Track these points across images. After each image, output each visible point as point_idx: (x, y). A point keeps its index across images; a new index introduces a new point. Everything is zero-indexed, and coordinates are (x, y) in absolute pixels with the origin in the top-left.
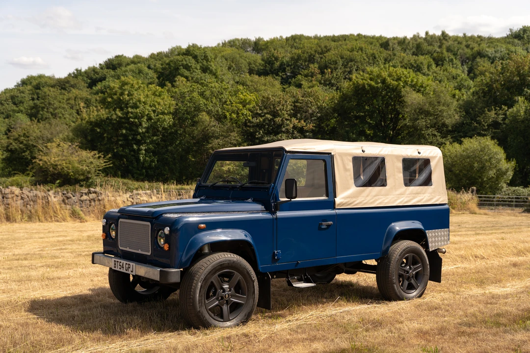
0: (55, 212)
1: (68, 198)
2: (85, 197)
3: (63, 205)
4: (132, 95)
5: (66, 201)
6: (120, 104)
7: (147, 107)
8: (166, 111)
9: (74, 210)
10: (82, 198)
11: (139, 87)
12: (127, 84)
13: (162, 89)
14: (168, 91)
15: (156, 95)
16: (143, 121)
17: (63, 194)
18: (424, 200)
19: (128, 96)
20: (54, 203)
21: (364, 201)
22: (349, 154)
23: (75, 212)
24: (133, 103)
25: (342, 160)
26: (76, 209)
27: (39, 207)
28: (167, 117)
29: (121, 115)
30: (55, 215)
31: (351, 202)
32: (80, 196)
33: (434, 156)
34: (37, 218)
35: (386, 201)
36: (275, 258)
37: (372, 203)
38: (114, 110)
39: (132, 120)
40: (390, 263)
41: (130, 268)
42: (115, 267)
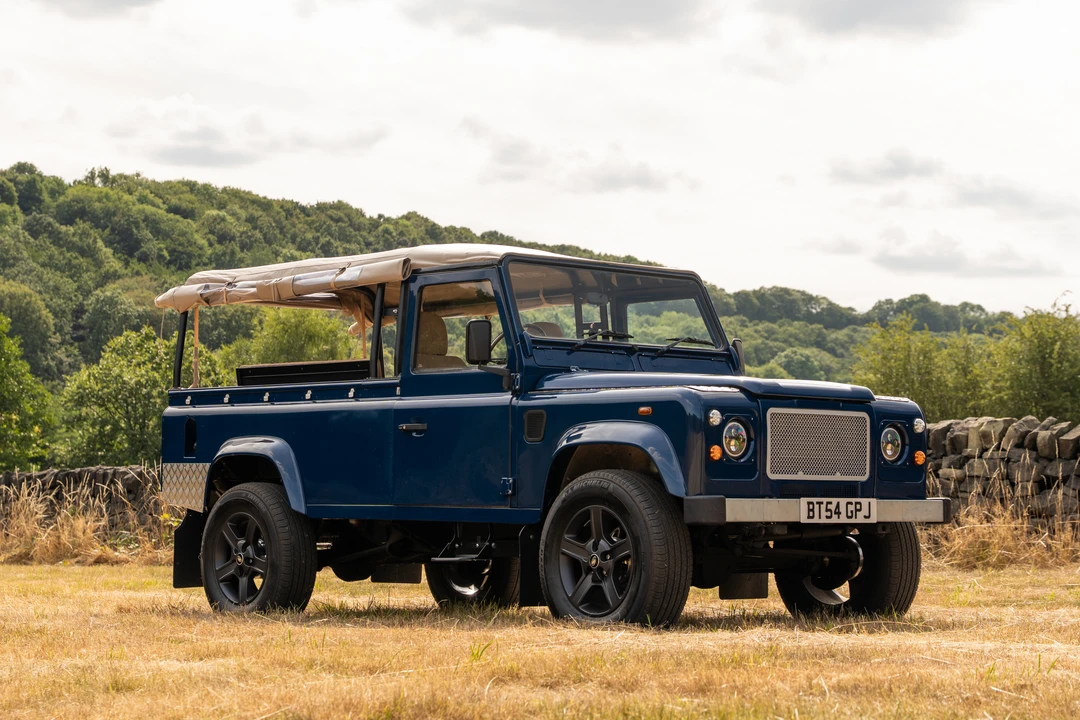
41: (860, 510)
42: (809, 517)
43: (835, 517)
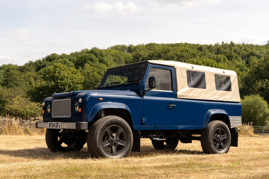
0: (15, 130)
1: (23, 122)
2: (32, 122)
3: (20, 126)
4: (60, 73)
5: (22, 124)
6: (54, 78)
7: (69, 80)
8: (79, 82)
9: (26, 129)
10: (31, 123)
11: (64, 69)
12: (57, 67)
13: (77, 70)
14: (80, 71)
15: (74, 73)
16: (66, 87)
17: (21, 120)
18: (227, 99)
19: (58, 73)
20: (15, 125)
21: (193, 95)
22: (185, 69)
23: (27, 130)
24: (61, 78)
25: (181, 72)
26: (27, 128)
27: (6, 127)
28: (79, 85)
29: (54, 84)
30: (15, 131)
31: (186, 95)
32: (29, 121)
33: (232, 75)
34: (5, 132)
35: (206, 97)
36: (142, 122)
37: (198, 97)
38: (50, 81)
39: (60, 87)
40: (209, 132)
41: (58, 125)
42: (49, 127)
43: (54, 127)
